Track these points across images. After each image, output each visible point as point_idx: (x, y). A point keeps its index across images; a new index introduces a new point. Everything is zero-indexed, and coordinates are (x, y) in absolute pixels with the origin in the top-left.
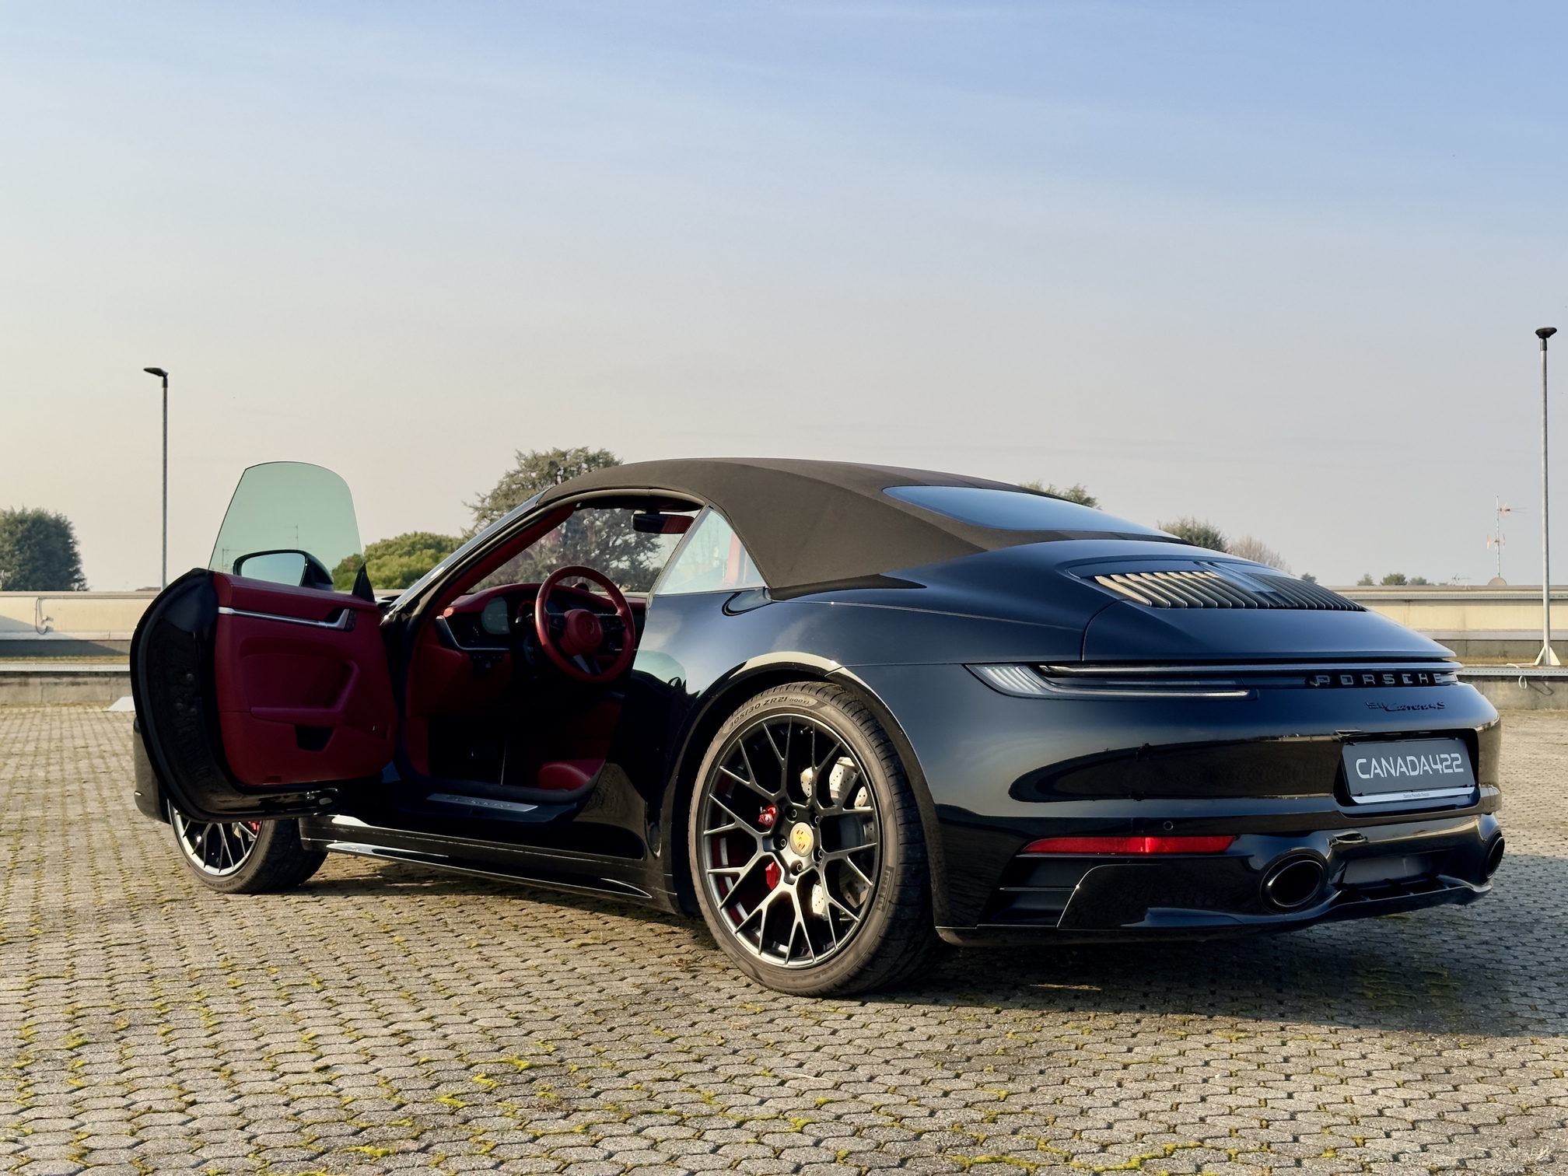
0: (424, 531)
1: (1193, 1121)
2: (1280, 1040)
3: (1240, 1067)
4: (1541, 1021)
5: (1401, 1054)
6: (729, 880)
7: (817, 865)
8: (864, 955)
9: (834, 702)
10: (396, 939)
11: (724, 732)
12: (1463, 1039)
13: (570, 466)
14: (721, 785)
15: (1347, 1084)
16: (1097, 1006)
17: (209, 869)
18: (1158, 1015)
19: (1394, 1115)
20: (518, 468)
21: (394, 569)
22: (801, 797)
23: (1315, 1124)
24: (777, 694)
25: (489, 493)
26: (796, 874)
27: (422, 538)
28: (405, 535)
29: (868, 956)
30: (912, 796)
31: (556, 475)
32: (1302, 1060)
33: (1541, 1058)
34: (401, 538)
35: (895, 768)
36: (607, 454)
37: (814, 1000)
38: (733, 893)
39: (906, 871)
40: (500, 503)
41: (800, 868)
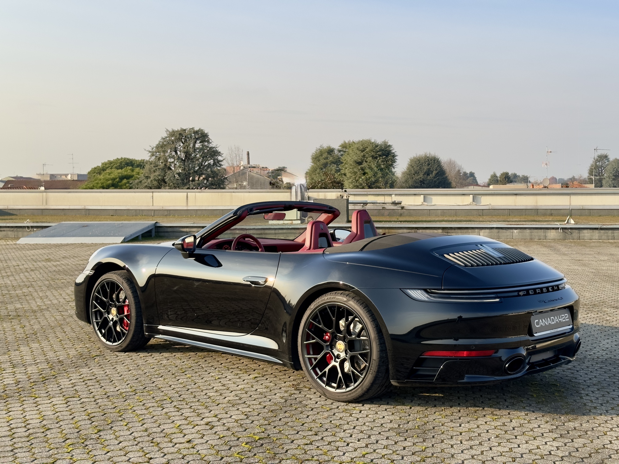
0: (125, 157)
1: (490, 459)
2: (510, 419)
3: (500, 433)
4: (595, 408)
5: (551, 425)
6: (313, 360)
7: (347, 356)
8: (365, 389)
9: (353, 300)
10: (188, 376)
11: (311, 308)
12: (570, 417)
13: (188, 135)
14: (309, 326)
15: (536, 440)
16: (443, 404)
17: (108, 343)
18: (465, 408)
19: (555, 454)
20: (166, 136)
21: (116, 175)
22: (340, 332)
23: (530, 459)
24: (331, 296)
25: (155, 146)
26: (339, 359)
27: (125, 160)
28: (118, 159)
29: (366, 390)
30: (382, 335)
31: (182, 139)
32: (519, 429)
33: (598, 426)
34: (116, 160)
35: (376, 325)
36: (202, 130)
37: (345, 404)
38: (315, 365)
39: (380, 361)
40: (160, 150)
41: (340, 356)
